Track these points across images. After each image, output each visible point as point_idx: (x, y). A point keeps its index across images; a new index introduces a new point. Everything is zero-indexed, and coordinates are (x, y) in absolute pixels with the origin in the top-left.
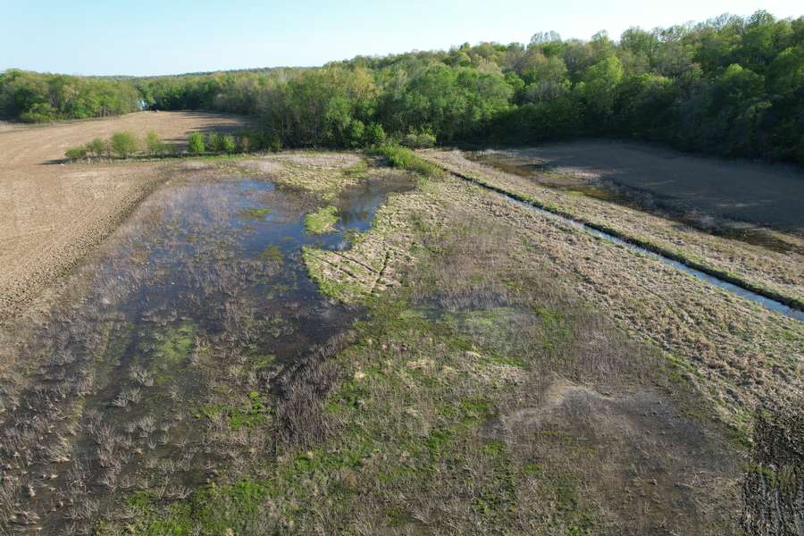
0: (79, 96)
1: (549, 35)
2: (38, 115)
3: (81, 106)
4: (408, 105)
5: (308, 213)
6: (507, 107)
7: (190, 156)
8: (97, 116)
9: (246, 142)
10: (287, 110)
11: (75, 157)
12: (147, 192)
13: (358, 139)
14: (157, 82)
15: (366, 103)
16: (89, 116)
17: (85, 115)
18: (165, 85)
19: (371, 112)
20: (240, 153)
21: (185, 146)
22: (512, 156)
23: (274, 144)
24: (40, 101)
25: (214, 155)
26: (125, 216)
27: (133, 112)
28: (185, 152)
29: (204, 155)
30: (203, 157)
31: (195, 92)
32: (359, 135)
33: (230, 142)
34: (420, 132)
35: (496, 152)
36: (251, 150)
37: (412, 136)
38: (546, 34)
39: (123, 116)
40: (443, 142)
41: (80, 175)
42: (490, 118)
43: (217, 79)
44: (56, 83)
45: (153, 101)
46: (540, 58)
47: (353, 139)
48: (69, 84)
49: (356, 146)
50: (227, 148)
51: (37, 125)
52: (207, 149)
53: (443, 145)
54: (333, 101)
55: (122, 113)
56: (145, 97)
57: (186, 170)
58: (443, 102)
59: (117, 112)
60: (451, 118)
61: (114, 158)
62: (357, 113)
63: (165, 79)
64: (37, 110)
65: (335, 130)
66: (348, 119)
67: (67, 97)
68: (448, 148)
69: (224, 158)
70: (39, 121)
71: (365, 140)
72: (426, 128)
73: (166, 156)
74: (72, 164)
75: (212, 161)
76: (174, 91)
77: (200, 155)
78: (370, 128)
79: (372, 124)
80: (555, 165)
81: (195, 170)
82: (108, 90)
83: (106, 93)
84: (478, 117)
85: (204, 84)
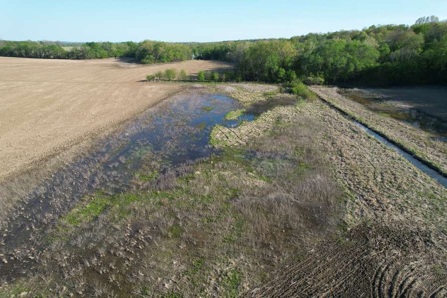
0: (165, 52)
1: (430, 18)
2: (148, 61)
3: (165, 56)
4: (311, 61)
5: (231, 111)
6: (372, 65)
7: (198, 81)
8: (172, 61)
9: (224, 77)
10: (247, 62)
11: (150, 79)
12: (170, 95)
13: (281, 78)
14: (200, 46)
15: (288, 60)
16: (168, 61)
17: (166, 61)
18: (205, 47)
19: (290, 64)
20: (221, 82)
21: (197, 76)
22: (367, 93)
23: (238, 78)
24: (150, 54)
25: (209, 82)
26: (154, 105)
27: (188, 60)
28: (196, 80)
29: (204, 81)
30: (203, 83)
31: (218, 51)
32: (282, 76)
33: (217, 76)
34: (316, 75)
35: (359, 90)
36: (227, 81)
37: (311, 78)
38: (428, 18)
39: (183, 62)
40: (329, 82)
41: (147, 87)
42: (360, 70)
43: (230, 45)
44: (157, 45)
45: (198, 55)
46: (411, 34)
47: (279, 78)
48: (162, 47)
49: (280, 82)
50: (215, 79)
51: (146, 65)
52: (205, 79)
53: (328, 84)
54: (269, 58)
55: (183, 60)
56: (194, 53)
57: (193, 88)
58: (331, 60)
59: (181, 60)
60: (336, 70)
61: (165, 81)
62: (283, 65)
63: (204, 44)
64: (148, 58)
65: (270, 73)
66: (277, 68)
67: (160, 52)
68: (331, 86)
69: (213, 84)
70: (148, 63)
71: (285, 79)
72: (320, 74)
73: (187, 81)
74: (148, 83)
75: (205, 85)
76: (209, 50)
77: (202, 81)
78: (288, 73)
79: (290, 70)
80: (387, 99)
81: (196, 88)
82: (178, 49)
83: (177, 51)
84: (352, 69)
85: (223, 47)
